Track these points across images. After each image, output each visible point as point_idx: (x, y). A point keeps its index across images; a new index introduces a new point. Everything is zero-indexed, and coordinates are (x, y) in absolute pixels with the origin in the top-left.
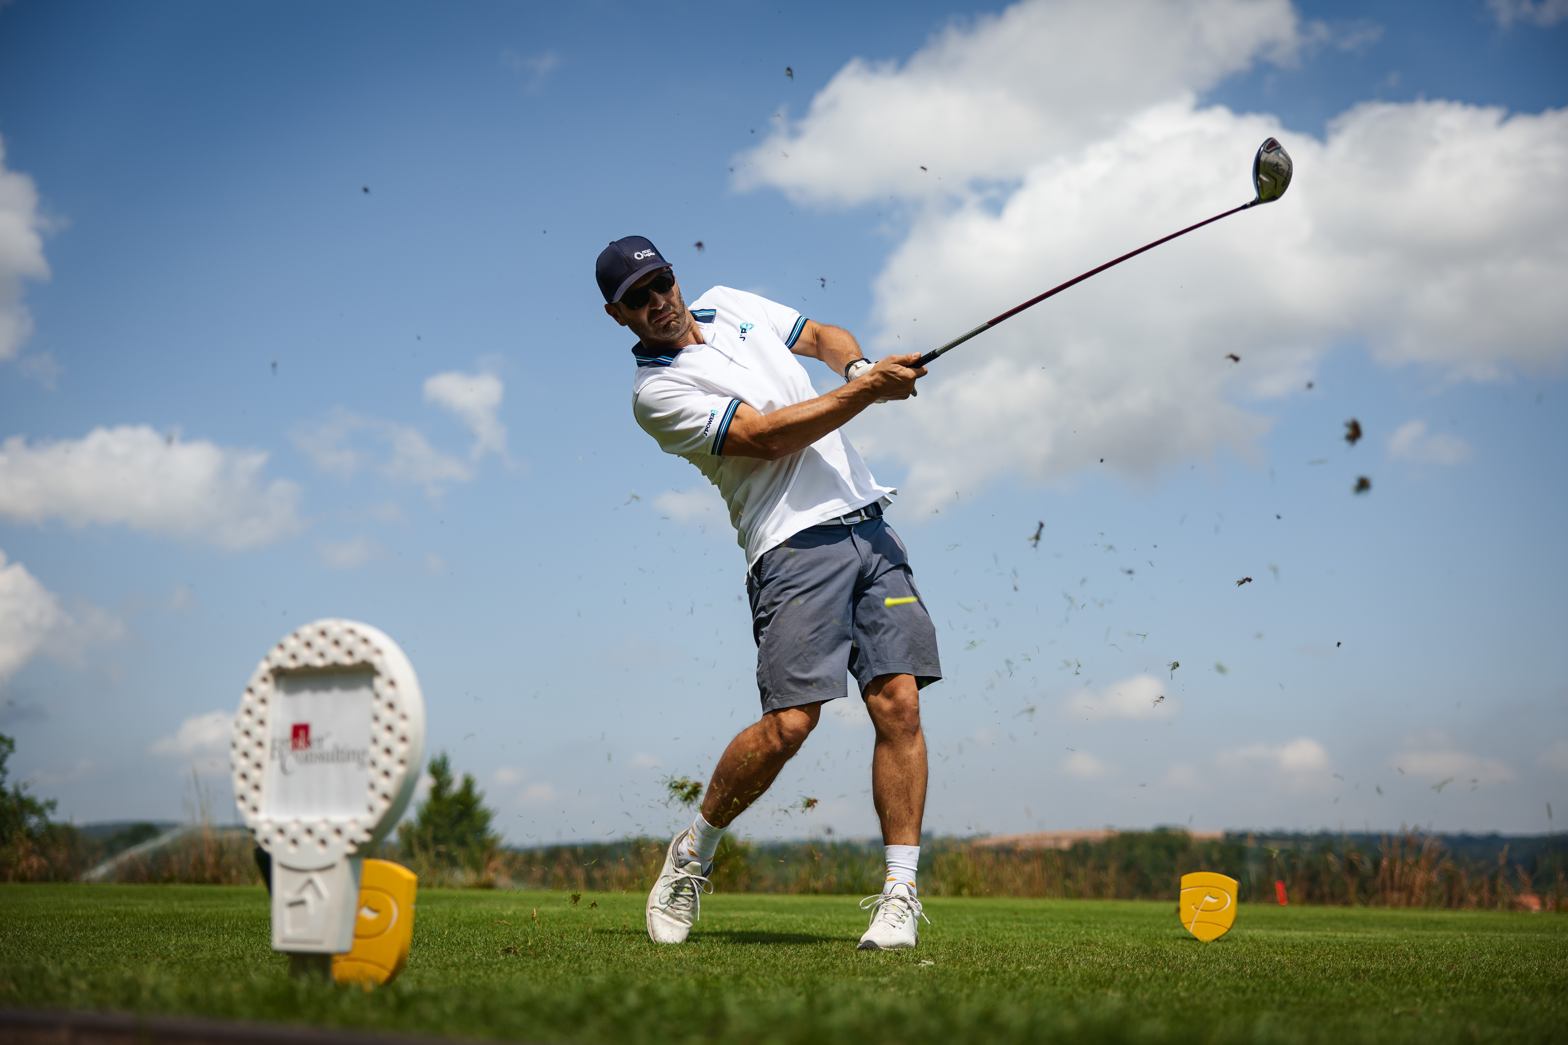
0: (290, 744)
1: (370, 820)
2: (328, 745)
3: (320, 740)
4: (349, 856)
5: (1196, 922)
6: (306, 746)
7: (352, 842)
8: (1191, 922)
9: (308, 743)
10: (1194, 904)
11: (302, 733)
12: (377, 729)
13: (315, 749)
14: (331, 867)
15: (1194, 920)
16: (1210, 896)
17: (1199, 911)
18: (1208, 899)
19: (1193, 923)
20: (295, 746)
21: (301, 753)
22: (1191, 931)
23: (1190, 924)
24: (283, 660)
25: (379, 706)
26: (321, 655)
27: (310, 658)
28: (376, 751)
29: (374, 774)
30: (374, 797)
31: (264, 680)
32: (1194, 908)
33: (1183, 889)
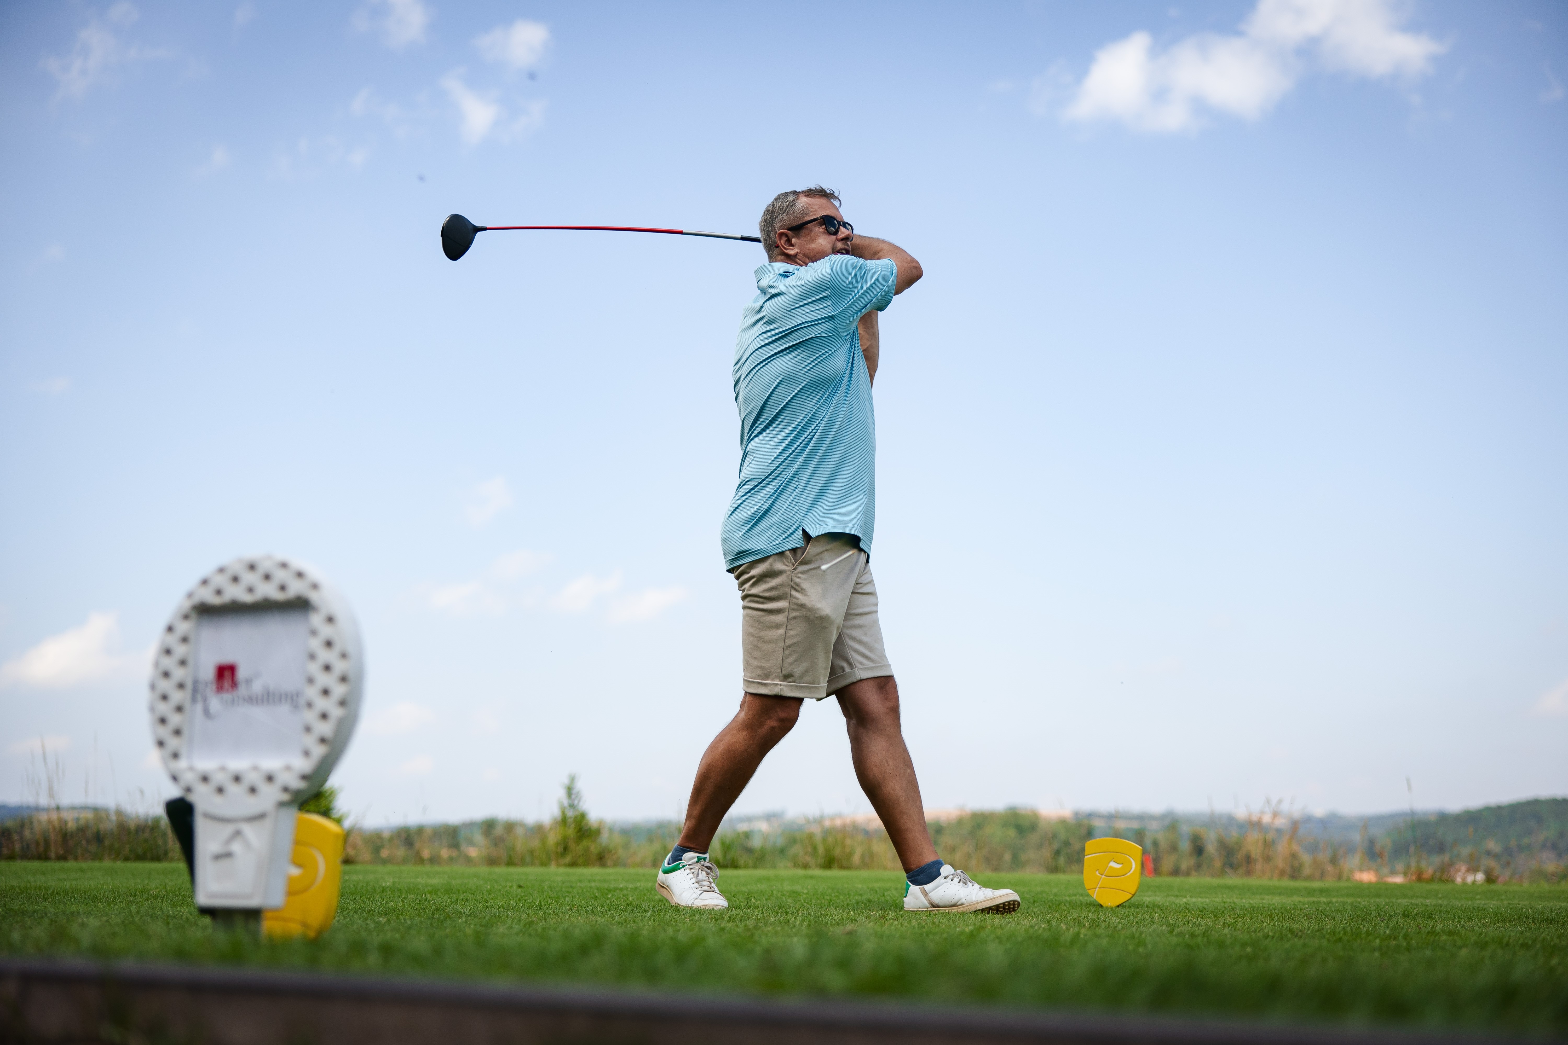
0: (214, 687)
1: (307, 766)
2: (257, 687)
3: (248, 681)
4: (281, 804)
5: (1099, 888)
6: (232, 687)
7: (286, 789)
8: (1095, 888)
9: (234, 684)
10: (1098, 870)
11: (227, 674)
12: (314, 668)
13: (242, 690)
14: (261, 817)
15: (1098, 886)
16: (1114, 862)
17: (1103, 876)
18: (1113, 864)
19: (1097, 889)
20: (220, 688)
21: (227, 696)
22: (1095, 897)
24: (208, 596)
25: (315, 644)
26: (250, 590)
27: (237, 593)
28: (312, 693)
29: (310, 716)
30: (310, 741)
31: (186, 617)
32: (1097, 873)
33: (1087, 855)
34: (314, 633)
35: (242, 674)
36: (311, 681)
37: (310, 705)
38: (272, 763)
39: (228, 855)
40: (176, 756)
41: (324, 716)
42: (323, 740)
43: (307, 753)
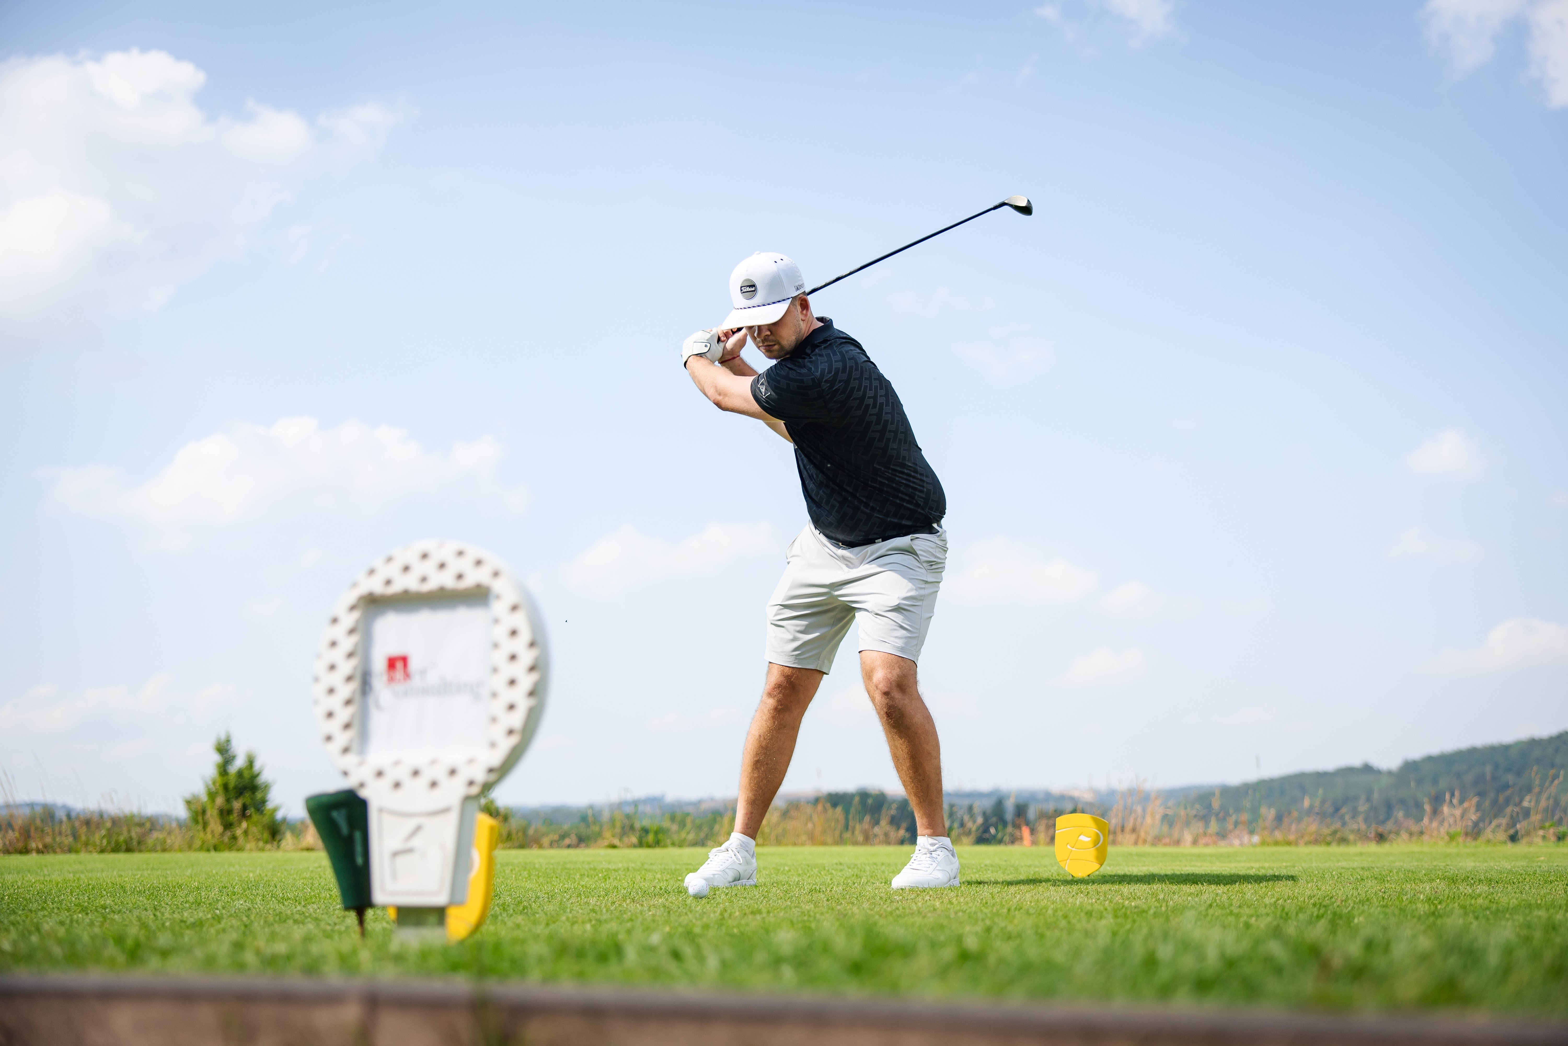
0: (385, 678)
1: (496, 758)
2: (432, 678)
3: (423, 672)
4: (467, 799)
5: (1071, 860)
6: (405, 679)
7: (471, 783)
8: (1067, 860)
9: (407, 675)
10: (1068, 843)
11: (399, 665)
12: (500, 657)
13: (416, 681)
14: (446, 810)
15: (1070, 858)
16: (1084, 835)
17: (1074, 849)
18: (1082, 838)
19: (1068, 861)
20: (391, 679)
21: (399, 687)
22: (1066, 869)
23: (1065, 861)
24: (376, 586)
25: (500, 632)
26: (424, 579)
27: (410, 583)
28: (499, 682)
29: (498, 707)
30: (498, 732)
31: (353, 608)
32: (1069, 847)
33: (1058, 830)
34: (496, 621)
35: (414, 665)
36: (495, 670)
37: (494, 695)
38: (454, 756)
39: (409, 851)
40: (346, 750)
41: (511, 707)
42: (511, 732)
43: (493, 745)
